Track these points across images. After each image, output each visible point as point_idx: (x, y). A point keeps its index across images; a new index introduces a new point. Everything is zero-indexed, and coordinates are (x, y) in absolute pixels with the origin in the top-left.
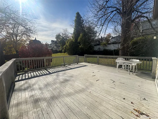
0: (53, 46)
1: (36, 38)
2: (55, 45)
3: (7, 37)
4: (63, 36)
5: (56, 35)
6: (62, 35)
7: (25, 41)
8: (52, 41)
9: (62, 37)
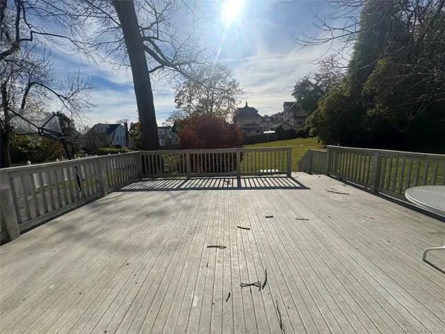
0: (286, 119)
1: (247, 104)
2: (292, 114)
3: (199, 109)
4: (316, 84)
5: (295, 84)
6: (314, 82)
7: (226, 113)
8: (286, 104)
9: (315, 86)
